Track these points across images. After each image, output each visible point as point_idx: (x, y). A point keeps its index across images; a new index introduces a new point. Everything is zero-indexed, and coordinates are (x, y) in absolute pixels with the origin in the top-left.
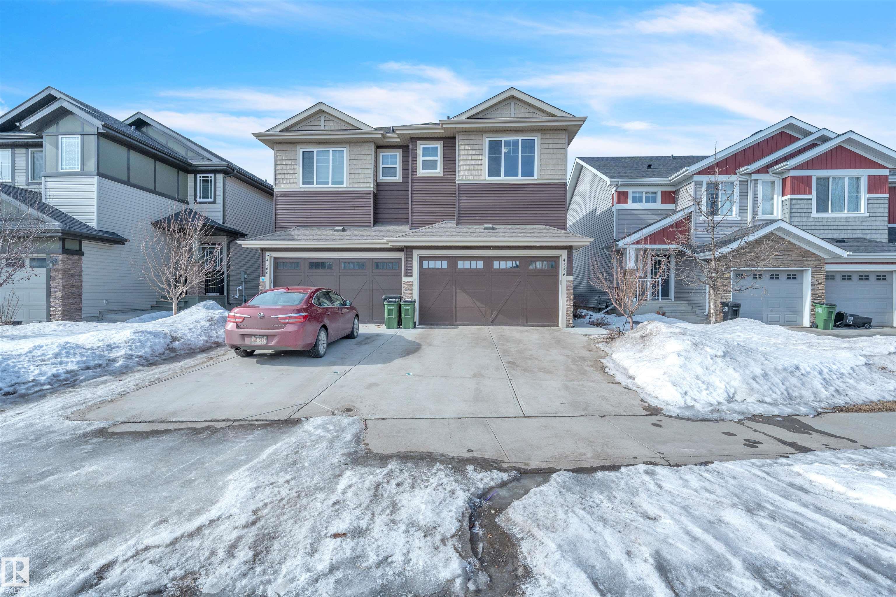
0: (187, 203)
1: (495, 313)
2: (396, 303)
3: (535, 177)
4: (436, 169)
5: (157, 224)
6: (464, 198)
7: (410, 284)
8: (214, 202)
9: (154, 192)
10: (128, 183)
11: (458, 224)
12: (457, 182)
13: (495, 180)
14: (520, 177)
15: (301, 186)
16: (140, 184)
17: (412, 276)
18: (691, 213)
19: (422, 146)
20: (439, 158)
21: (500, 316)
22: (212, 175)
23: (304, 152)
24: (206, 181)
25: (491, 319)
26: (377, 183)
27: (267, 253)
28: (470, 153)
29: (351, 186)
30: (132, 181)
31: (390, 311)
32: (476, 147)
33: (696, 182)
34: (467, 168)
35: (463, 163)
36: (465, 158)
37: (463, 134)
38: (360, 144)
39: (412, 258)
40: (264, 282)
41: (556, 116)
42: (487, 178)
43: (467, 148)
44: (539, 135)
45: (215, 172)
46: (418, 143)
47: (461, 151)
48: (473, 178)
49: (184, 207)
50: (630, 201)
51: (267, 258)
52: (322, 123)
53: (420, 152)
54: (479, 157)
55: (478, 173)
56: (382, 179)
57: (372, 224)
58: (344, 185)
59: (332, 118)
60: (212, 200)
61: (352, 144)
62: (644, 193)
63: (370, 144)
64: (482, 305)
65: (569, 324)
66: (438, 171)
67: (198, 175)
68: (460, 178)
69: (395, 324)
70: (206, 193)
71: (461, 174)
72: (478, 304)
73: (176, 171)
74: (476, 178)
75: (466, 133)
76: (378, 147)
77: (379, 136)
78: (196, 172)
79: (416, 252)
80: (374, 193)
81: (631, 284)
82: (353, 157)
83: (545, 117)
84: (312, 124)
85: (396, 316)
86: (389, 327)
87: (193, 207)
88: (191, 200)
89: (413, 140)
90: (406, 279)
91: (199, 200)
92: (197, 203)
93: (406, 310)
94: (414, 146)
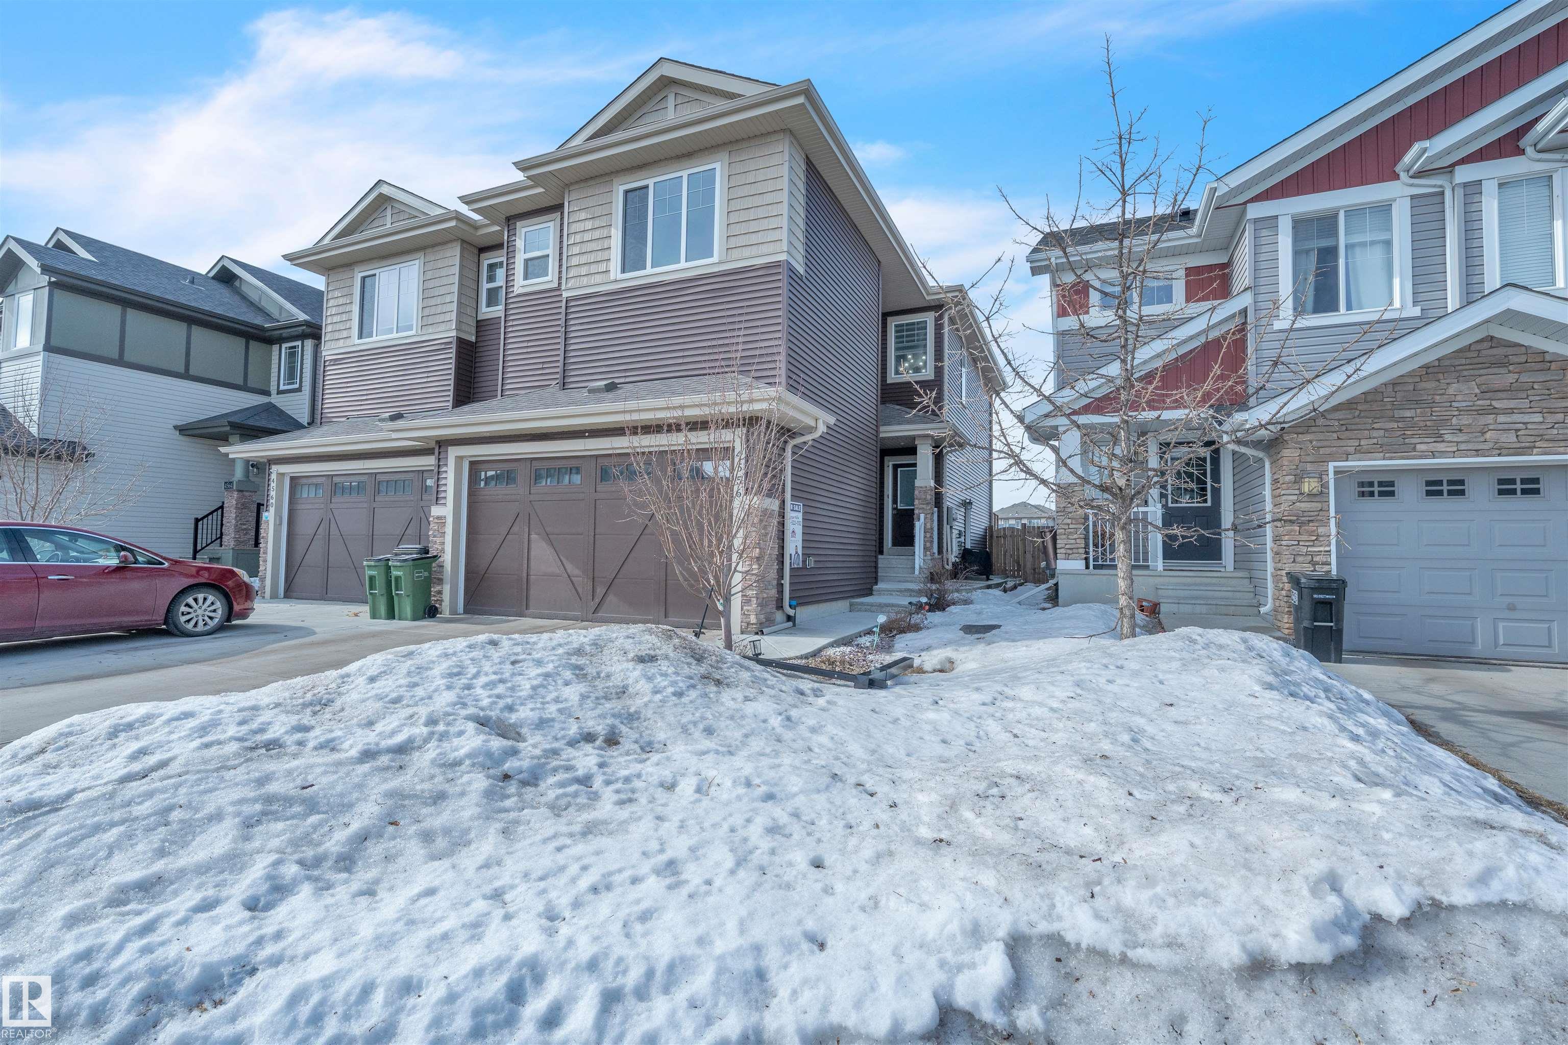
0: (267, 393)
1: (600, 591)
2: (383, 563)
3: (715, 259)
4: (547, 275)
5: (184, 430)
6: (577, 328)
7: (441, 520)
8: (299, 390)
9: (186, 375)
10: (120, 361)
11: (564, 386)
12: (565, 295)
13: (636, 278)
14: (683, 264)
15: (357, 342)
16: (141, 362)
17: (445, 504)
18: (1244, 311)
19: (524, 230)
20: (551, 250)
21: (611, 598)
22: (299, 343)
23: (363, 278)
24: (292, 354)
25: (593, 605)
26: (478, 322)
27: (275, 469)
28: (589, 225)
29: (424, 332)
30: (129, 357)
31: (372, 578)
32: (598, 211)
33: (1256, 221)
34: (584, 259)
35: (576, 250)
36: (578, 238)
37: (577, 187)
38: (440, 248)
39: (446, 465)
40: (267, 522)
41: (740, 96)
42: (620, 276)
43: (583, 215)
44: (724, 156)
45: (303, 337)
46: (519, 224)
47: (575, 225)
48: (593, 280)
49: (262, 400)
50: (1094, 304)
51: (274, 476)
52: (388, 222)
53: (519, 243)
54: (604, 232)
55: (602, 267)
56: (487, 312)
57: (450, 404)
58: (413, 332)
59: (401, 208)
60: (297, 386)
61: (430, 250)
63: (455, 244)
64: (577, 572)
65: (748, 624)
66: (549, 278)
67: (284, 346)
68: (569, 285)
69: (383, 609)
70: (291, 376)
71: (571, 275)
72: (569, 567)
73: (243, 341)
74: (598, 279)
75: (582, 185)
76: (482, 250)
77: (453, 224)
78: (280, 340)
79: (453, 452)
80: (461, 342)
81: (1069, 521)
82: (429, 275)
83: (722, 105)
84: (375, 224)
85: (384, 591)
86: (374, 616)
87: (275, 399)
88: (273, 389)
89: (511, 220)
90: (436, 511)
91: (282, 388)
92: (279, 392)
93: (397, 579)
94: (512, 232)
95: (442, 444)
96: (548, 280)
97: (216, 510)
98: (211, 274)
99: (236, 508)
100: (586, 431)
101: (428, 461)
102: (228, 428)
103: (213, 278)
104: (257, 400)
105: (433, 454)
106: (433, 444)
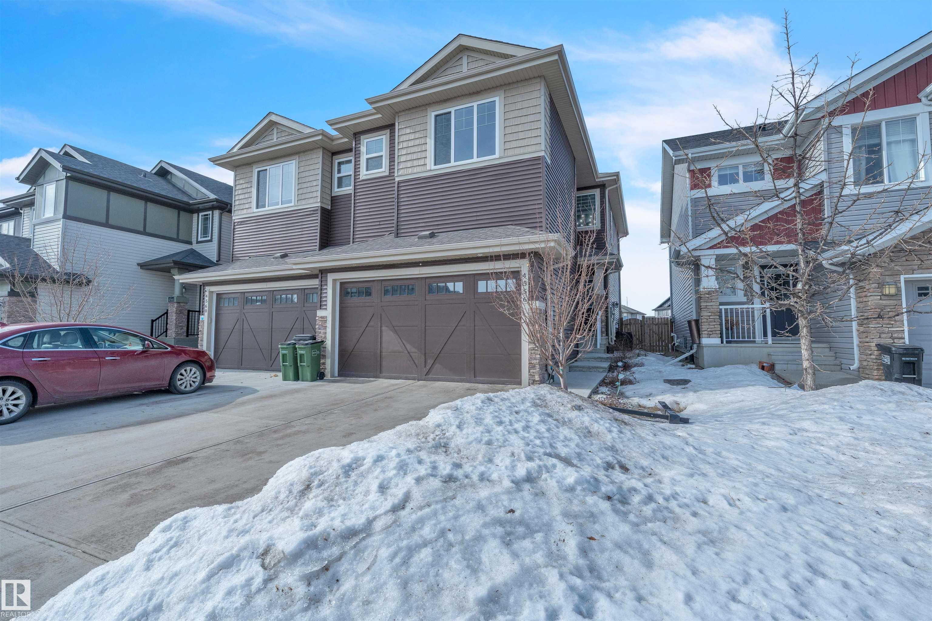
0: (190, 243)
1: (430, 362)
2: (291, 346)
3: (497, 155)
4: (382, 168)
5: (143, 266)
6: (405, 199)
7: (324, 318)
8: (211, 241)
9: (144, 233)
10: (106, 225)
11: (397, 235)
12: (397, 179)
13: (444, 168)
14: (475, 159)
15: (255, 211)
16: (119, 225)
17: (326, 309)
18: (821, 185)
19: (366, 141)
20: (384, 153)
21: (437, 366)
22: (210, 212)
23: (259, 172)
24: (206, 219)
25: (426, 370)
26: (332, 197)
27: (207, 288)
28: (412, 137)
29: (299, 204)
30: (111, 222)
31: (284, 356)
32: (418, 128)
34: (409, 157)
35: (404, 152)
36: (405, 145)
37: (403, 113)
38: (309, 153)
39: (326, 285)
40: (203, 321)
41: (515, 56)
42: (433, 167)
43: (408, 131)
44: (501, 93)
45: (212, 208)
46: (362, 137)
47: (402, 137)
48: (415, 170)
49: (188, 247)
50: (715, 182)
51: (207, 293)
52: (275, 137)
53: (363, 149)
54: (422, 141)
55: (421, 162)
56: (337, 191)
57: (317, 247)
58: (292, 204)
59: (284, 129)
60: (209, 238)
61: (302, 154)
62: (741, 167)
63: (319, 150)
64: (414, 350)
65: (534, 381)
66: (383, 169)
67: (201, 214)
68: (400, 173)
69: (291, 374)
70: (205, 231)
71: (401, 167)
72: (409, 347)
73: (176, 211)
74: (419, 169)
75: (407, 112)
76: (334, 154)
77: (320, 137)
78: (198, 211)
79: (331, 277)
80: (323, 210)
81: (710, 314)
82: (302, 169)
83: (500, 62)
84: (266, 139)
85: (292, 364)
86: (285, 378)
87: (195, 247)
88: (194, 240)
89: (357, 135)
90: (320, 313)
91: (200, 239)
92: (198, 242)
93: (301, 355)
94: (358, 142)
95: (323, 273)
96: (383, 171)
97: (164, 315)
98: (154, 172)
99: (176, 313)
100: (420, 262)
101: (315, 282)
102: (173, 264)
103: (155, 174)
104: (184, 247)
105: (318, 278)
106: (317, 272)
